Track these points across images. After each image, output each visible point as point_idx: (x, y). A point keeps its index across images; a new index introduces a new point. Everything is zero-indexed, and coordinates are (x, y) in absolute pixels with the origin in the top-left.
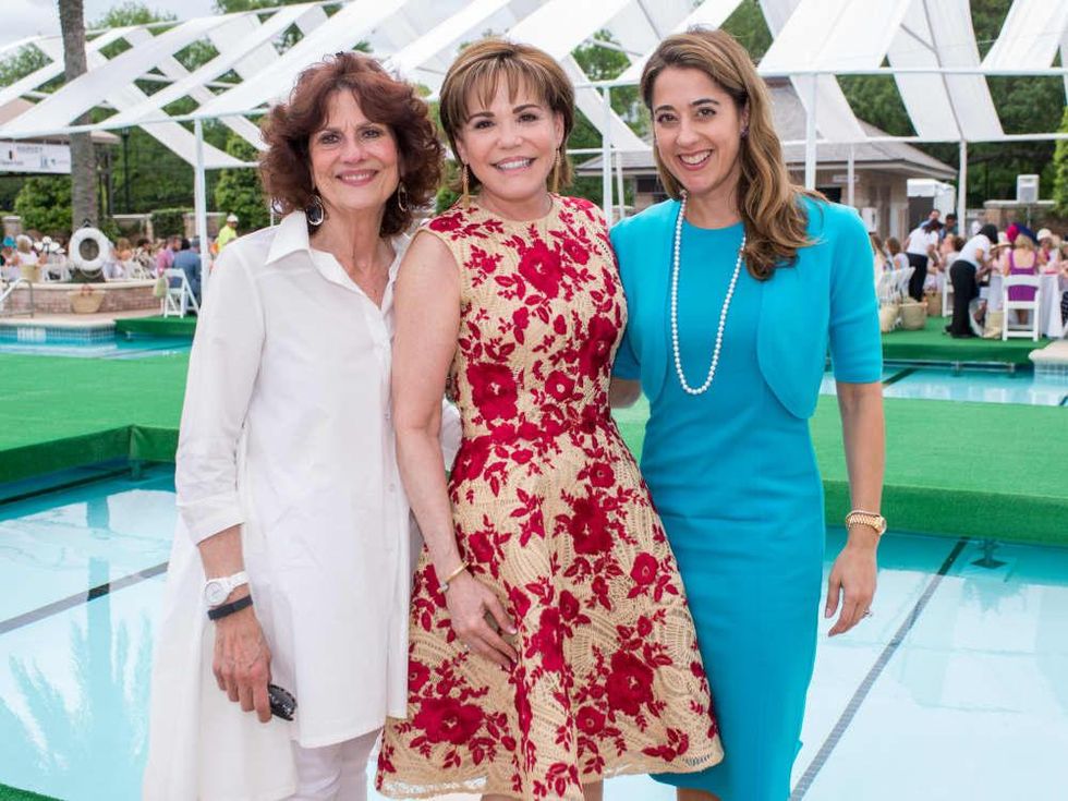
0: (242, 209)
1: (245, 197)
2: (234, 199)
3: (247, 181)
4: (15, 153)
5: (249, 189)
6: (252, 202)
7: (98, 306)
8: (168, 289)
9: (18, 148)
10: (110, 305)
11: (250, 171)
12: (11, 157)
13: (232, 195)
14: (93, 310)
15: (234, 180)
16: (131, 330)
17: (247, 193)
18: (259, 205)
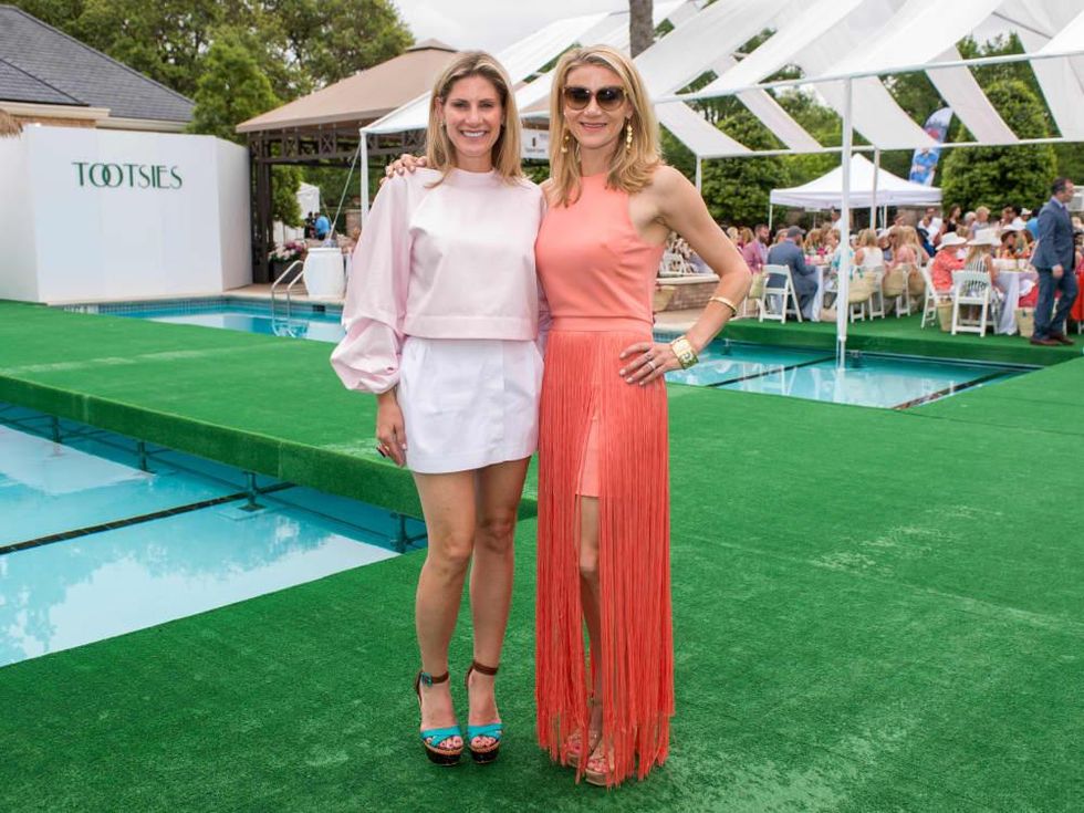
0: (726, 201)
1: (731, 189)
2: (718, 191)
3: (733, 172)
4: (538, 140)
5: (734, 181)
6: (737, 194)
7: (665, 304)
8: (765, 288)
9: (541, 135)
10: (677, 303)
11: (736, 162)
12: (534, 144)
13: (717, 187)
14: (661, 308)
15: (719, 172)
16: (730, 337)
17: (731, 184)
18: (744, 197)
